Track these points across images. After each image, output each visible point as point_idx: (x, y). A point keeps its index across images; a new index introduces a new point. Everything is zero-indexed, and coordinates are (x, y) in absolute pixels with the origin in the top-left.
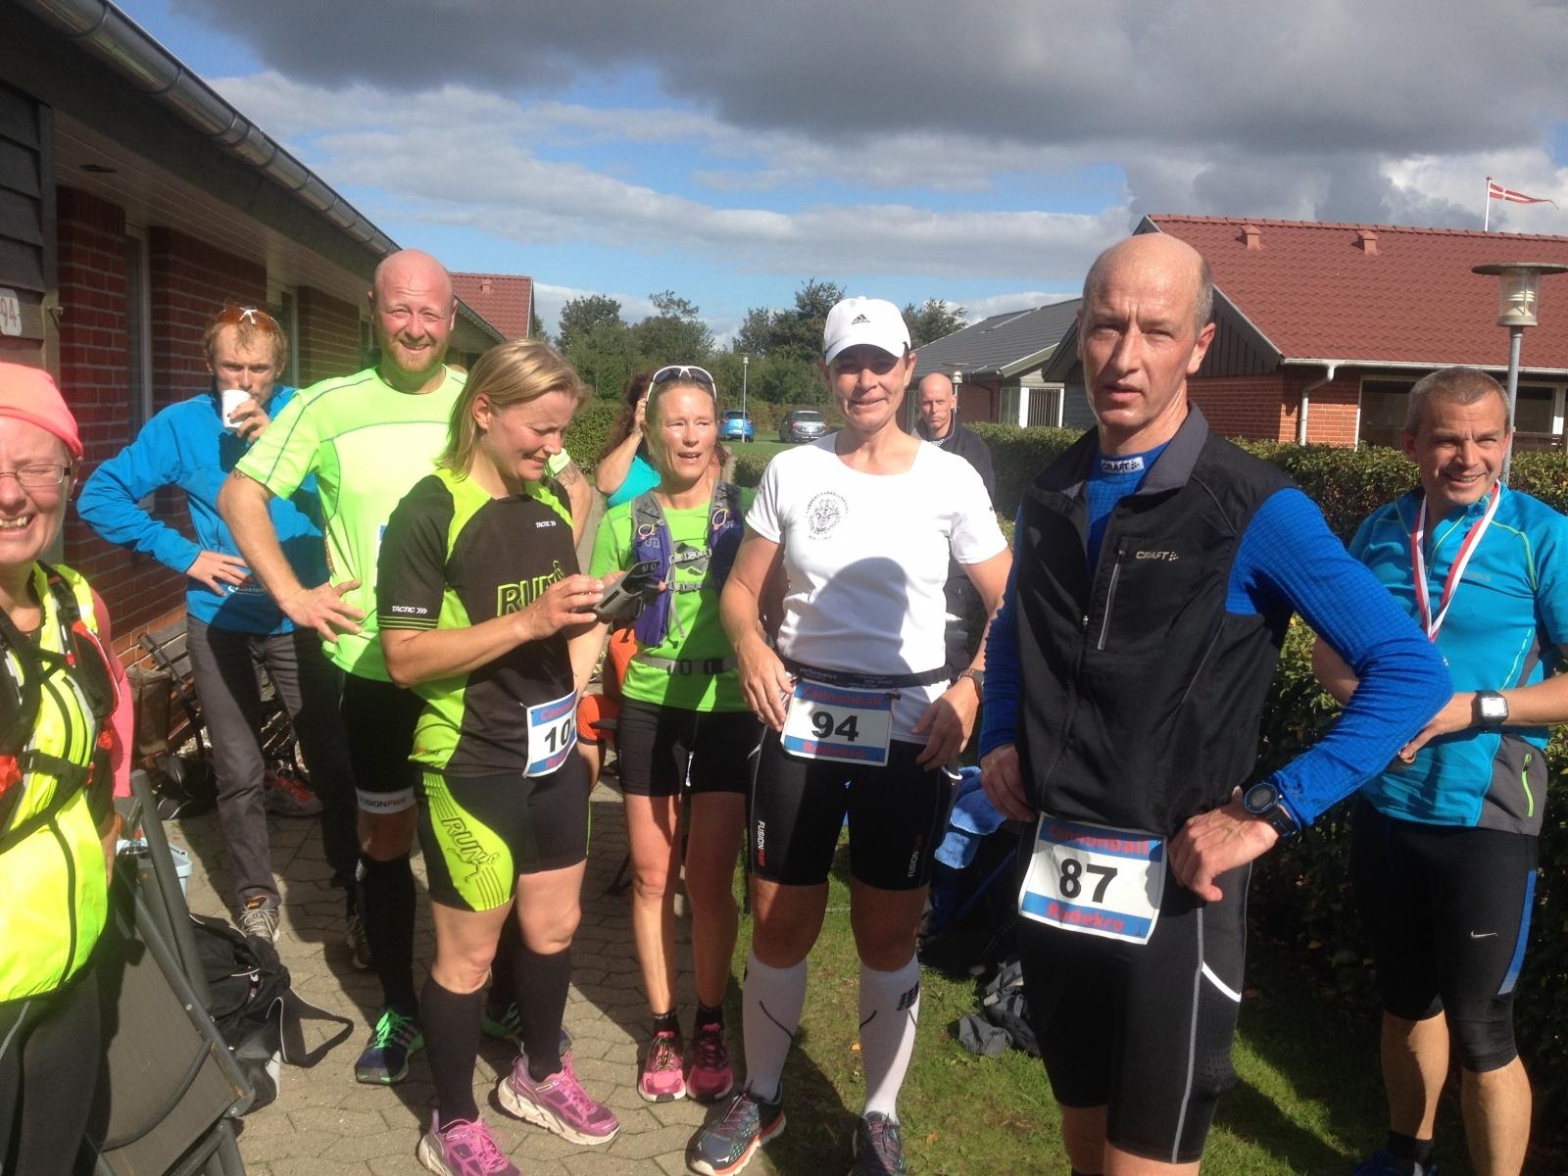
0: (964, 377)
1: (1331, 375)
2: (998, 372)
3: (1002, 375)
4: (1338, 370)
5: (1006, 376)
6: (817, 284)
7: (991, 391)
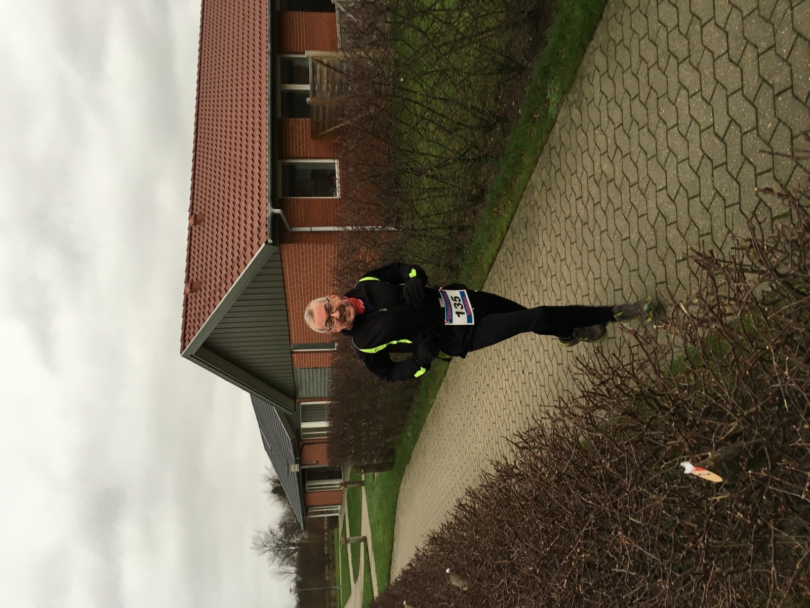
1: (278, 211)
2: (293, 443)
3: (294, 441)
4: (274, 206)
5: (294, 437)
6: (252, 545)
7: (303, 446)
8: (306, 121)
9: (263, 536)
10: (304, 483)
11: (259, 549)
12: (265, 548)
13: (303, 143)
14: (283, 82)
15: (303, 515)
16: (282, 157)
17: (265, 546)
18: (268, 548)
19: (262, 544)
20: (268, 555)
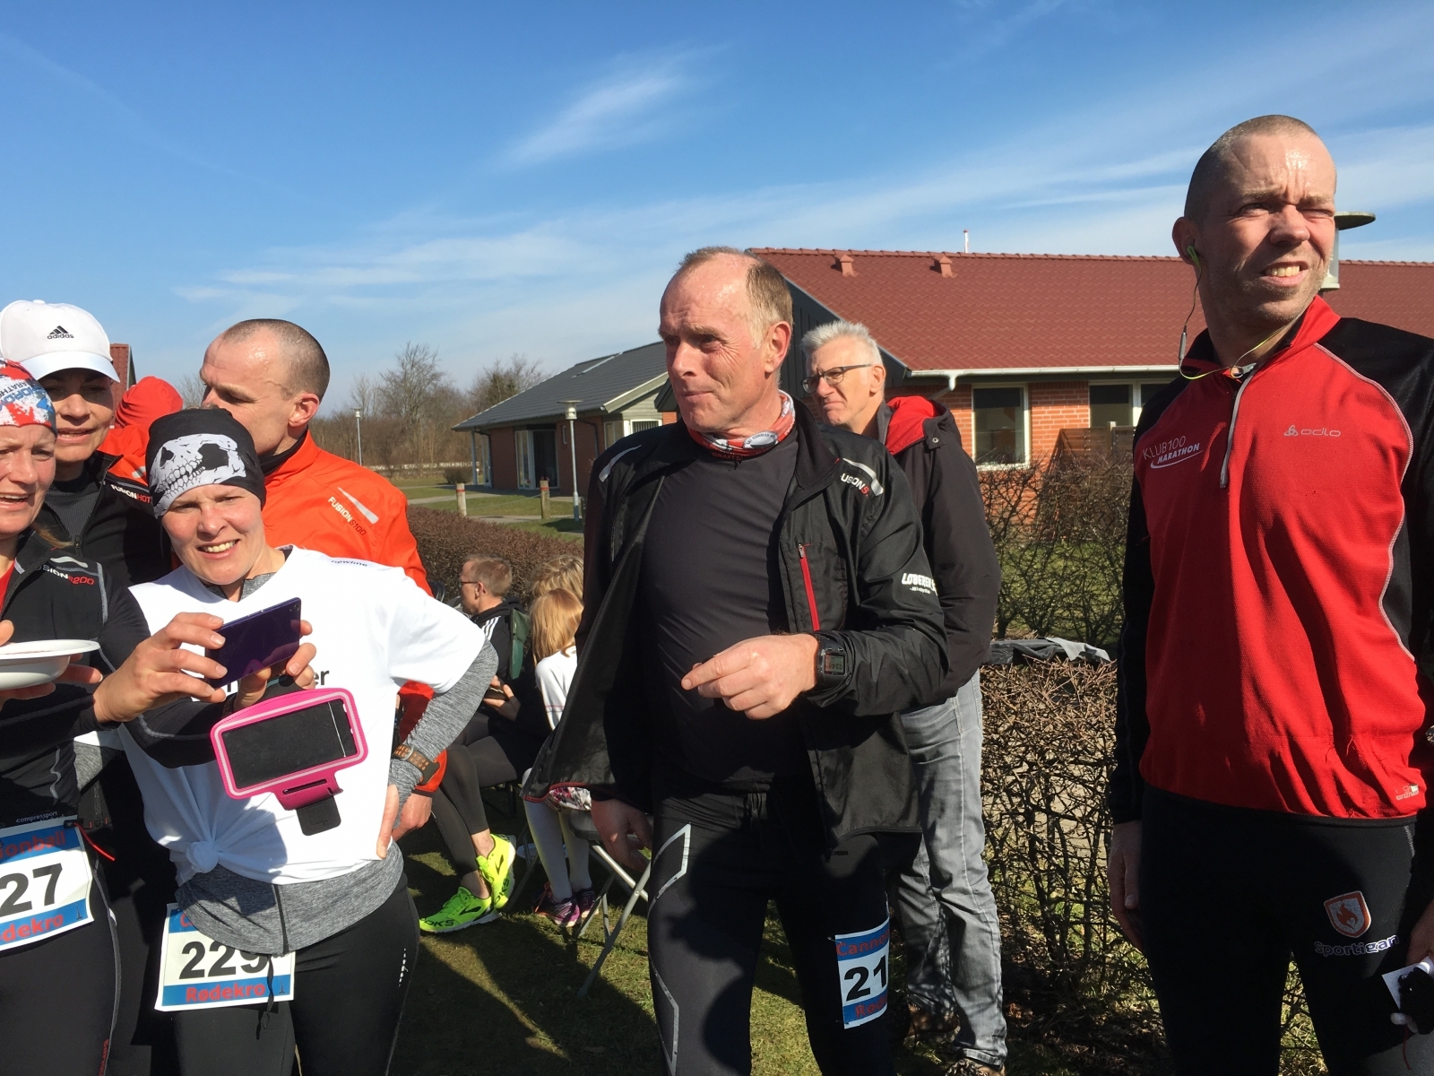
0: (578, 413)
1: (952, 385)
2: (602, 408)
3: (606, 411)
4: (959, 379)
5: (609, 412)
6: (413, 346)
7: (594, 425)
8: (1086, 421)
9: (429, 361)
10: (529, 427)
11: (407, 355)
12: (409, 367)
13: (1053, 417)
14: (1145, 389)
15: (475, 427)
16: (1031, 387)
17: (413, 366)
18: (409, 372)
19: (416, 360)
20: (398, 371)
